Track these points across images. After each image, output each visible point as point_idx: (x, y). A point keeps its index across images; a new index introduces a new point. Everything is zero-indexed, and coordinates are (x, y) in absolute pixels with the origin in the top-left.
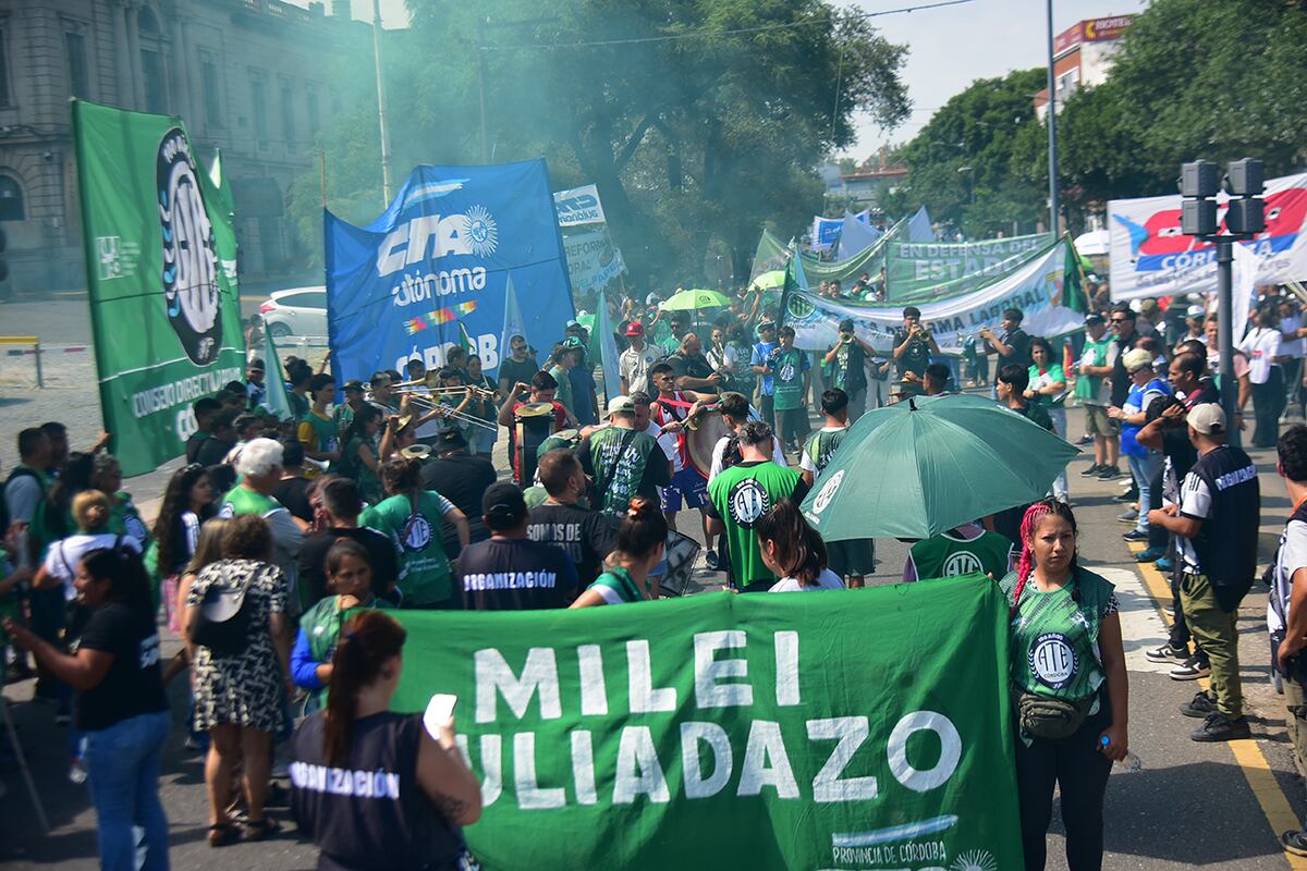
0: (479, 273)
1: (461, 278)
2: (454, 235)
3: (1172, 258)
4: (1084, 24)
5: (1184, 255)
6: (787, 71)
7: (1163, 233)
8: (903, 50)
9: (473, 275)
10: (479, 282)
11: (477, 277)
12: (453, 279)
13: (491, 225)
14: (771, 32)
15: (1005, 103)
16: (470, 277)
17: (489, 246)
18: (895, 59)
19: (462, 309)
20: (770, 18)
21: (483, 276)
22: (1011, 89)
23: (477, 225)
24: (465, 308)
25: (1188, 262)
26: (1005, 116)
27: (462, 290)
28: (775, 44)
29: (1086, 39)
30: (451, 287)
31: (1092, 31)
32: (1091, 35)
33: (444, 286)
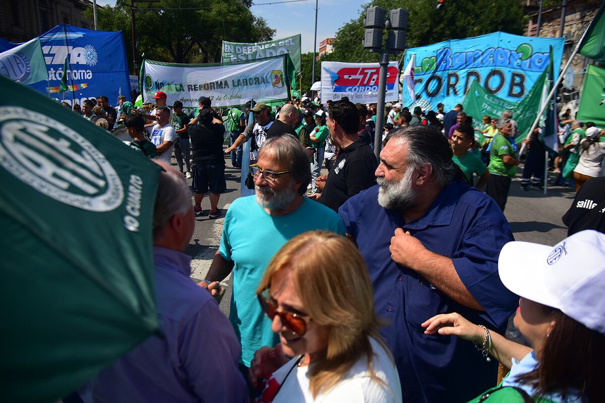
0: (89, 73)
1: (82, 74)
2: (79, 55)
3: (351, 88)
4: (328, 39)
5: (356, 87)
6: (236, 30)
7: (346, 77)
8: (275, 31)
9: (87, 73)
10: (89, 76)
11: (88, 74)
12: (79, 74)
13: (95, 54)
14: (232, 16)
15: (306, 60)
16: (86, 73)
17: (94, 62)
18: (272, 34)
19: (82, 86)
20: (232, 12)
21: (91, 74)
22: (308, 57)
23: (89, 53)
24: (83, 86)
25: (357, 90)
26: (306, 64)
27: (82, 78)
28: (233, 21)
29: (328, 43)
30: (78, 77)
31: (329, 41)
32: (329, 43)
33: (75, 76)
